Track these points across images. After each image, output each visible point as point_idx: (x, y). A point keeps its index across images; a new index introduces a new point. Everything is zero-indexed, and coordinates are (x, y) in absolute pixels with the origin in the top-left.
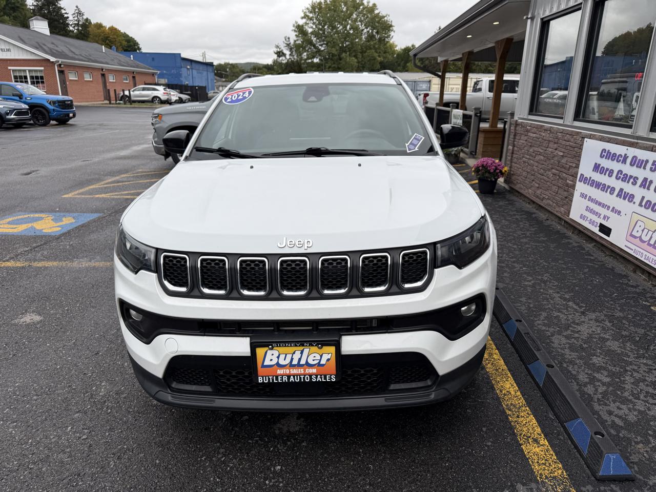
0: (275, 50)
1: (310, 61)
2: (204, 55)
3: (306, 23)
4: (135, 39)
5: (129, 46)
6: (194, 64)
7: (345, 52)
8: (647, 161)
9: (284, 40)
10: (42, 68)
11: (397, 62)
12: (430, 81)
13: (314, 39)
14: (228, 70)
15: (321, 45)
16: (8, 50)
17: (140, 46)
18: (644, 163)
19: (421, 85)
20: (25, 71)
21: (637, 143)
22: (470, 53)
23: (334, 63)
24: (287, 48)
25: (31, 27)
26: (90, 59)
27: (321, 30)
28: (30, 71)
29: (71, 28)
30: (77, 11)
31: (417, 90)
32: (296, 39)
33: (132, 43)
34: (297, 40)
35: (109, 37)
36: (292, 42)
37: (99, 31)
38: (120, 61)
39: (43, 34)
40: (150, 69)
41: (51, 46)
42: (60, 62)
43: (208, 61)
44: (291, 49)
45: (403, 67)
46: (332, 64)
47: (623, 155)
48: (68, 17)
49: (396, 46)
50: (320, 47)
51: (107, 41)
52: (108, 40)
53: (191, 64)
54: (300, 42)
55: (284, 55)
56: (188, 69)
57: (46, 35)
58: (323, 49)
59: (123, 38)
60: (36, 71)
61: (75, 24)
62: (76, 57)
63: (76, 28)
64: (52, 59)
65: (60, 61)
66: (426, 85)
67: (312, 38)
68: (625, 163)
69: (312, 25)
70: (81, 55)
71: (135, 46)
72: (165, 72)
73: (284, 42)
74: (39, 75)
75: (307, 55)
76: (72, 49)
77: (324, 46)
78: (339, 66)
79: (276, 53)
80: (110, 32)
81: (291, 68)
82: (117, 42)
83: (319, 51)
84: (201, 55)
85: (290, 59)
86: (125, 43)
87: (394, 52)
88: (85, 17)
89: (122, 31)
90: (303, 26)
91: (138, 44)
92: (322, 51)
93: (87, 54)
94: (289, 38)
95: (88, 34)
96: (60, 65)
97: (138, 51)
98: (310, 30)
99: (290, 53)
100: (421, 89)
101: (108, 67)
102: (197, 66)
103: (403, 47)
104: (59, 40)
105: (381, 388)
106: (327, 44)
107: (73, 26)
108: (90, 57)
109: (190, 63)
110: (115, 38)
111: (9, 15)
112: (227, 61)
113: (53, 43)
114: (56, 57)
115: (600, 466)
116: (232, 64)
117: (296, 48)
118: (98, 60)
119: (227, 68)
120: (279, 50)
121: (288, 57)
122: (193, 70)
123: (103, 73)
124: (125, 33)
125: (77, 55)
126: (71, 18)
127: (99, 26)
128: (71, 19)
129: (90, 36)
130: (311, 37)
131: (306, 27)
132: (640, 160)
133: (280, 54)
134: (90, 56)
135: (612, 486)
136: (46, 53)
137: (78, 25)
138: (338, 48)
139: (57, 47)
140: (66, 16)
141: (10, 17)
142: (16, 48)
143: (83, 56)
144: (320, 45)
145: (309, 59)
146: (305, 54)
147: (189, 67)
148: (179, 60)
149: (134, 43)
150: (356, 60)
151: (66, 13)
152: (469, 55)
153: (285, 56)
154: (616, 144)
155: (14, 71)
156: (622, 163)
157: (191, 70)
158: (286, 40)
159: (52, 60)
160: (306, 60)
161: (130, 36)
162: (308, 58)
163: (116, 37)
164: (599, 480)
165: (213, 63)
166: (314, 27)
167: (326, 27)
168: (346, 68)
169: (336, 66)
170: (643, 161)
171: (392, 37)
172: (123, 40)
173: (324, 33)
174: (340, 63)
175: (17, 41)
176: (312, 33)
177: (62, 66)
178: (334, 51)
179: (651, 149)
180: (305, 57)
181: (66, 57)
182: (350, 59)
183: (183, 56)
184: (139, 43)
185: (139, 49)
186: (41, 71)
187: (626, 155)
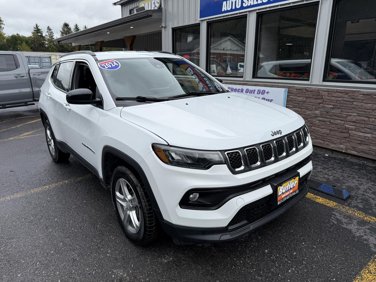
8: (255, 90)
11: (7, 45)
12: (50, 57)
18: (253, 91)
19: (45, 59)
21: (247, 83)
22: (102, 42)
31: (42, 63)
45: (13, 48)
47: (241, 89)
49: (5, 34)
66: (48, 59)
68: (243, 92)
87: (4, 38)
100: (45, 62)
103: (10, 35)
115: (343, 195)
132: (250, 90)
135: (349, 200)
152: (101, 43)
154: (235, 85)
156: (241, 92)
164: (345, 200)
170: (252, 90)
171: (3, 28)
179: (255, 85)
187: (242, 89)
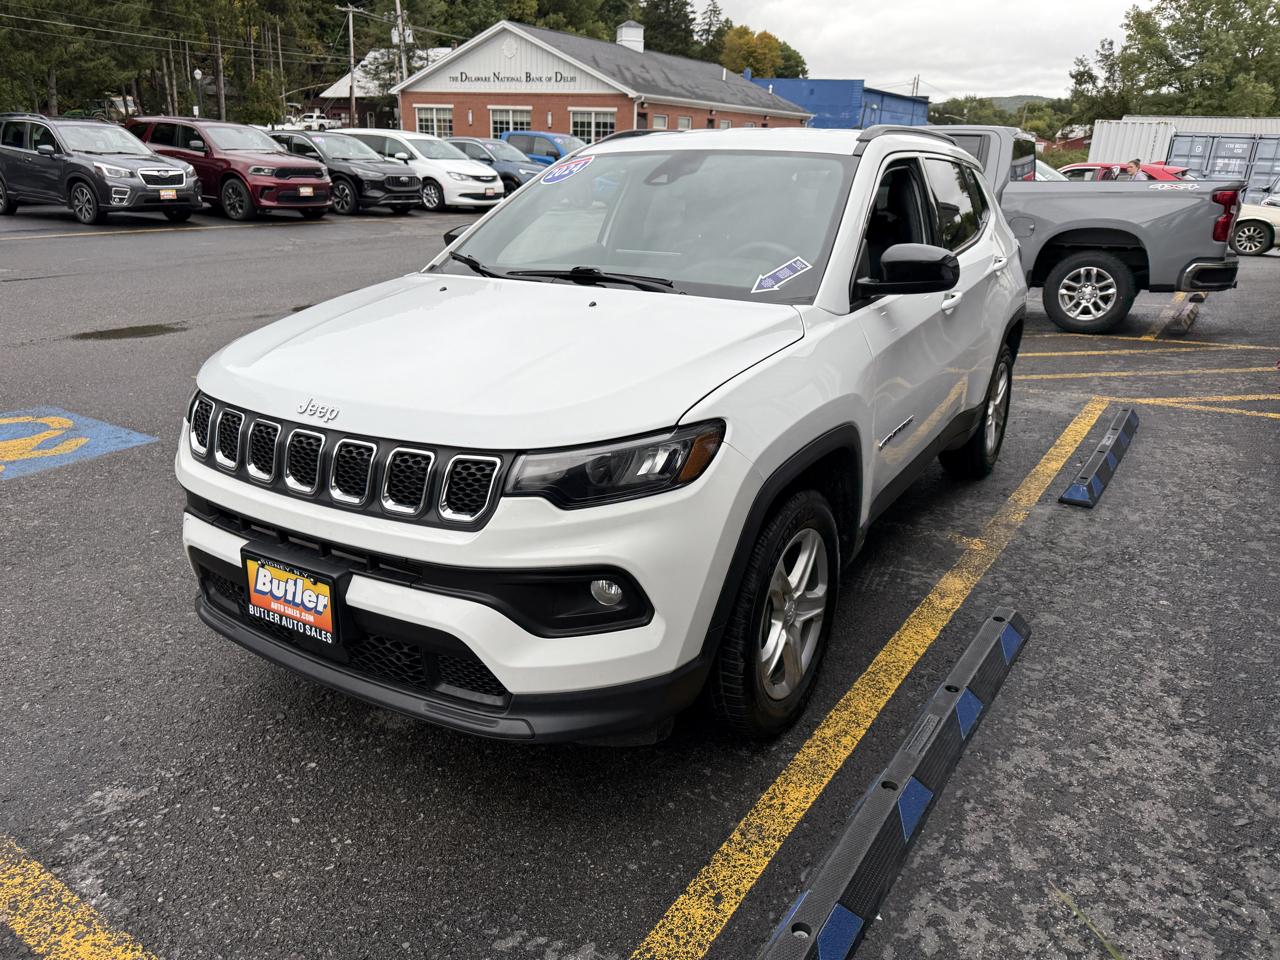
0: (1074, 69)
1: (1150, 92)
2: (916, 83)
3: (1159, 8)
4: (801, 54)
5: (788, 66)
6: (887, 101)
7: (1247, 70)
9: (1099, 48)
10: (615, 109)
13: (1170, 43)
14: (966, 111)
15: (1187, 57)
16: (573, 79)
17: (807, 67)
20: (589, 113)
23: (1211, 97)
24: (1101, 64)
25: (618, 39)
26: (694, 93)
27: (1193, 21)
28: (597, 114)
29: (696, 38)
30: (711, 8)
32: (1126, 44)
33: (792, 62)
34: (1130, 47)
35: (755, 52)
36: (1117, 50)
37: (742, 41)
38: (747, 95)
39: (632, 50)
40: (800, 112)
41: (637, 70)
42: (643, 99)
43: (921, 94)
44: (1111, 69)
46: (1204, 99)
48: (694, 19)
50: (1183, 61)
51: (751, 60)
52: (754, 57)
53: (882, 101)
54: (1135, 51)
55: (1092, 79)
56: (873, 110)
57: (636, 52)
58: (1188, 64)
59: (780, 53)
60: (605, 114)
61: (704, 30)
62: (672, 89)
63: (704, 37)
64: (632, 94)
65: (644, 96)
67: (1168, 41)
69: (1172, 11)
70: (681, 86)
71: (798, 66)
72: (828, 115)
73: (1097, 52)
74: (609, 120)
75: (1146, 79)
76: (672, 77)
77: (1193, 58)
78: (1224, 104)
79: (1073, 77)
80: (758, 42)
81: (1104, 107)
82: (766, 61)
83: (1178, 69)
84: (912, 82)
85: (1105, 87)
86: (780, 62)
88: (722, 18)
89: (781, 40)
90: (1149, 15)
91: (803, 63)
92: (1189, 68)
93: (693, 85)
94: (1111, 43)
95: (722, 48)
96: (643, 103)
97: (801, 76)
98: (1165, 24)
99: (1107, 75)
101: (723, 107)
102: (894, 104)
104: (655, 59)
105: (423, 684)
106: (1200, 55)
107: (700, 33)
108: (696, 90)
109: (879, 98)
110: (765, 54)
111: (605, 20)
112: (971, 94)
113: (643, 67)
114: (637, 90)
116: (981, 100)
117: (1123, 65)
118: (709, 94)
119: (966, 107)
120: (1082, 69)
121: (1100, 84)
122: (883, 112)
123: (710, 117)
124: (785, 44)
125: (674, 85)
126: (699, 20)
127: (744, 32)
128: (699, 22)
129: (724, 50)
130: (1165, 39)
131: (1158, 17)
133: (1083, 77)
134: (698, 88)
136: (626, 82)
137: (708, 31)
138: (1228, 62)
139: (647, 72)
140: (692, 16)
141: (606, 23)
142: (584, 76)
143: (684, 88)
144: (1183, 57)
145: (1151, 88)
146: (1143, 77)
147: (875, 107)
148: (858, 94)
149: (798, 62)
150: (1271, 90)
151: (693, 12)
153: (1094, 83)
155: (575, 113)
157: (878, 112)
158: (1103, 46)
159: (631, 96)
160: (1143, 89)
161: (793, 48)
162: (1147, 87)
163: (767, 51)
165: (927, 98)
166: (1178, 16)
167: (1208, 15)
168: (1240, 109)
169: (1215, 102)
172: (778, 56)
173: (1200, 29)
174: (1227, 97)
175: (588, 65)
176: (1169, 30)
177: (645, 105)
178: (1217, 69)
180: (1142, 84)
181: (655, 89)
182: (1254, 87)
183: (867, 85)
184: (806, 61)
185: (804, 72)
186: (612, 114)
